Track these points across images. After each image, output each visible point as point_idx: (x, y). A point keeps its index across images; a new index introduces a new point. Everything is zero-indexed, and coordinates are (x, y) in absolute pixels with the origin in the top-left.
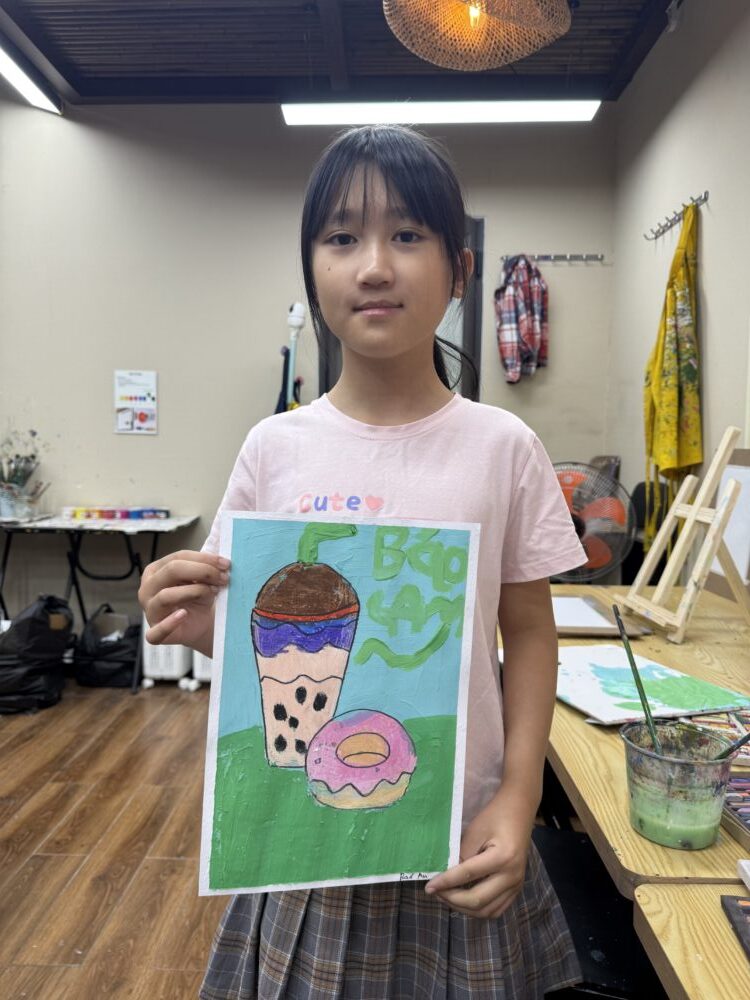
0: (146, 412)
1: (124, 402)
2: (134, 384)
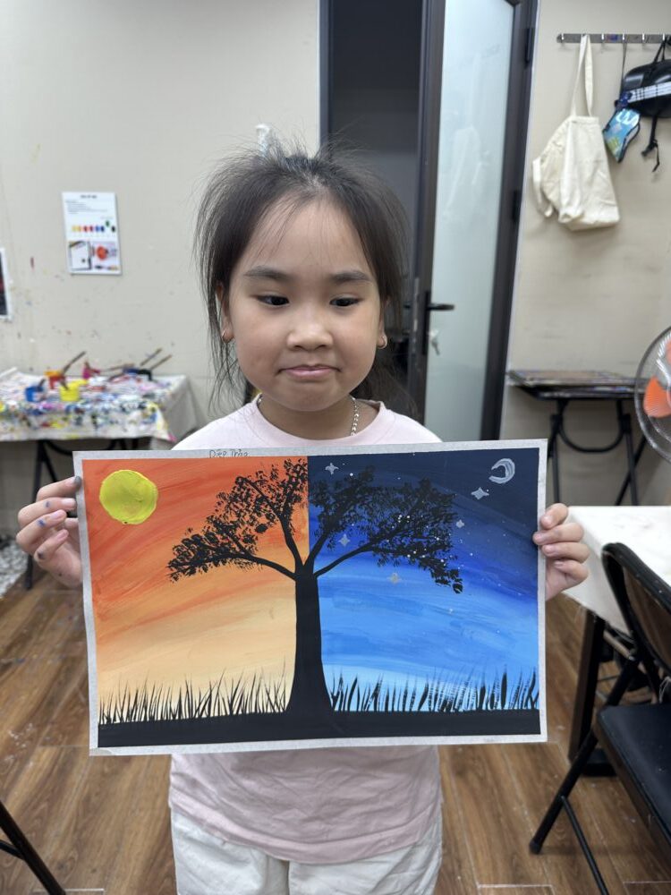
0: (105, 246)
1: (78, 233)
2: (89, 210)
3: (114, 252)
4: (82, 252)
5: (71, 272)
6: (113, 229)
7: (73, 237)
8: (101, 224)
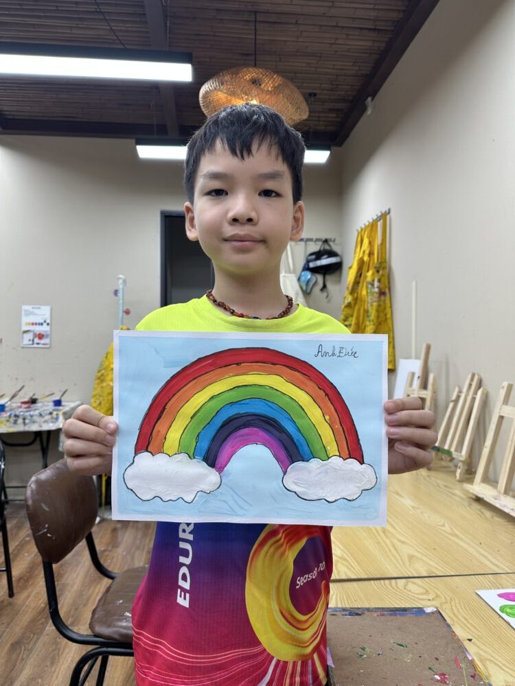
0: (42, 333)
1: (28, 326)
2: (35, 314)
3: (47, 336)
4: (30, 336)
5: (22, 346)
6: (48, 324)
7: (25, 328)
8: (42, 321)
